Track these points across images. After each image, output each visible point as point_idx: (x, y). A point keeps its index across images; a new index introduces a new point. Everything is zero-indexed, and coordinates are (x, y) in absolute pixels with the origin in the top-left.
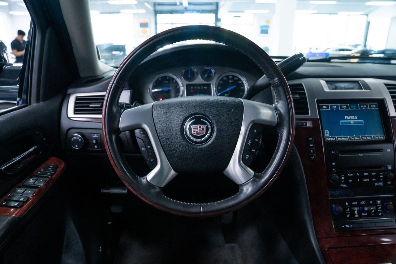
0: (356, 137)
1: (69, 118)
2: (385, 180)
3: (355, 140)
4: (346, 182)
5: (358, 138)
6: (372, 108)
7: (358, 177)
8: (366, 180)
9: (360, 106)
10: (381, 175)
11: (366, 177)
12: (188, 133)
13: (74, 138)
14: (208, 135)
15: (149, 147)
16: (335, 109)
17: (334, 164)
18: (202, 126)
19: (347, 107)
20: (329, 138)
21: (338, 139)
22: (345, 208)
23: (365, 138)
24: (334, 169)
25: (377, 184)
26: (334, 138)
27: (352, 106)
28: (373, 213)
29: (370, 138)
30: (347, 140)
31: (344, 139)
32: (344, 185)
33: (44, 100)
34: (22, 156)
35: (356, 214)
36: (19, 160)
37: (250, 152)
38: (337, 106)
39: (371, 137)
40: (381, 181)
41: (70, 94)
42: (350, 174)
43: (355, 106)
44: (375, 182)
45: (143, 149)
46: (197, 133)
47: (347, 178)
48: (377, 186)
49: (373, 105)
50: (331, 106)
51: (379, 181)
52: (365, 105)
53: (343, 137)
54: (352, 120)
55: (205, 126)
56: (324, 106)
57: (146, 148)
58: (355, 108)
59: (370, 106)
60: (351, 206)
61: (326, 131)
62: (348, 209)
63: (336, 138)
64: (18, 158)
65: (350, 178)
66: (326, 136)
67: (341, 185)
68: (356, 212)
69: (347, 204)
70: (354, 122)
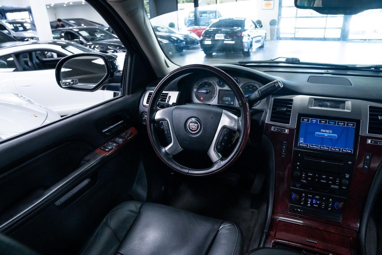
0: (326, 147)
1: (143, 105)
2: (340, 185)
3: (324, 149)
4: (306, 178)
5: (328, 148)
6: (349, 126)
7: (317, 178)
8: (323, 181)
9: (338, 123)
10: (338, 180)
11: (323, 179)
12: (188, 127)
13: (144, 118)
14: (198, 130)
15: (168, 132)
16: (314, 123)
17: (298, 163)
18: (195, 124)
19: (326, 123)
20: (302, 144)
21: (309, 146)
22: (301, 197)
23: (334, 149)
24: (298, 168)
25: (332, 186)
26: (306, 144)
27: (331, 122)
28: (323, 207)
29: (338, 150)
30: (317, 148)
31: (315, 147)
32: (304, 181)
33: (132, 94)
34: (114, 126)
35: (309, 204)
36: (112, 128)
37: (221, 144)
38: (317, 121)
39: (340, 149)
40: (337, 185)
41: (147, 90)
42: (310, 173)
43: (333, 123)
44: (331, 184)
45: (166, 132)
46: (192, 128)
47: (307, 176)
48: (332, 188)
49: (350, 123)
50: (312, 120)
51: (334, 183)
52: (343, 123)
53: (314, 146)
54: (327, 133)
55: (197, 125)
56: (305, 119)
57: (167, 132)
58: (333, 124)
59: (347, 124)
60: (306, 197)
61: (301, 139)
62: (304, 199)
63: (308, 145)
64: (112, 127)
65: (310, 176)
66: (300, 142)
67: (302, 181)
68: (309, 203)
69: (303, 195)
70: (328, 135)
